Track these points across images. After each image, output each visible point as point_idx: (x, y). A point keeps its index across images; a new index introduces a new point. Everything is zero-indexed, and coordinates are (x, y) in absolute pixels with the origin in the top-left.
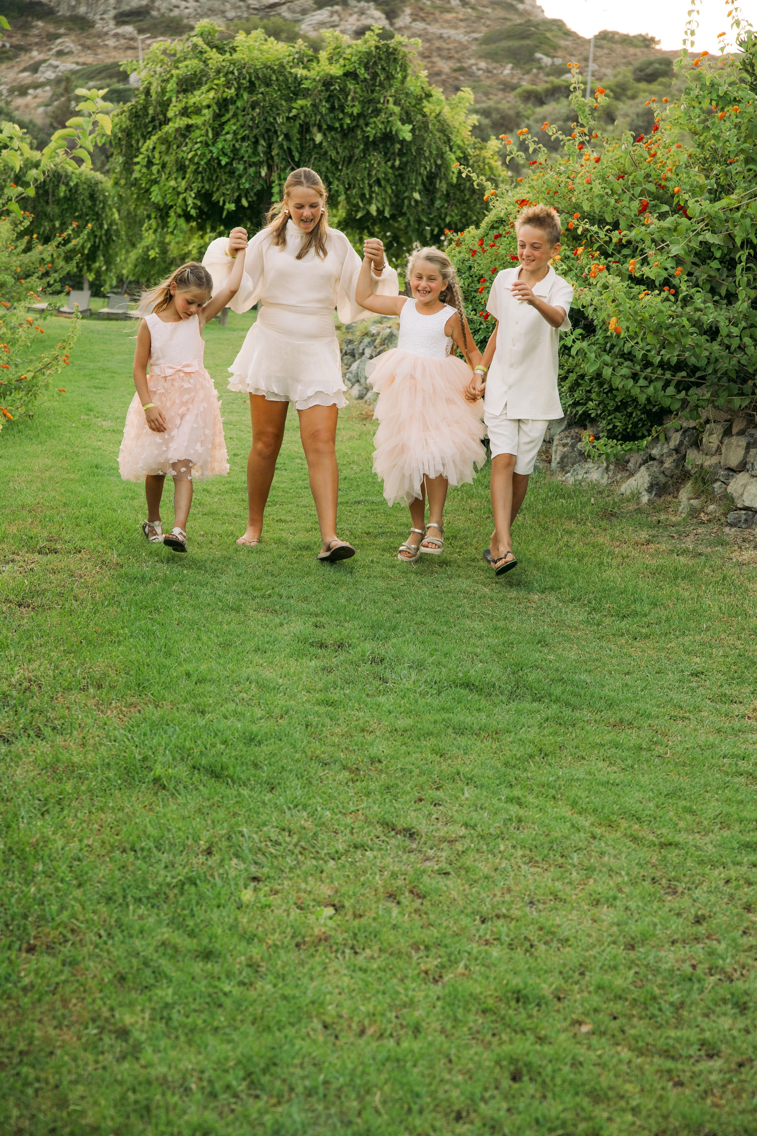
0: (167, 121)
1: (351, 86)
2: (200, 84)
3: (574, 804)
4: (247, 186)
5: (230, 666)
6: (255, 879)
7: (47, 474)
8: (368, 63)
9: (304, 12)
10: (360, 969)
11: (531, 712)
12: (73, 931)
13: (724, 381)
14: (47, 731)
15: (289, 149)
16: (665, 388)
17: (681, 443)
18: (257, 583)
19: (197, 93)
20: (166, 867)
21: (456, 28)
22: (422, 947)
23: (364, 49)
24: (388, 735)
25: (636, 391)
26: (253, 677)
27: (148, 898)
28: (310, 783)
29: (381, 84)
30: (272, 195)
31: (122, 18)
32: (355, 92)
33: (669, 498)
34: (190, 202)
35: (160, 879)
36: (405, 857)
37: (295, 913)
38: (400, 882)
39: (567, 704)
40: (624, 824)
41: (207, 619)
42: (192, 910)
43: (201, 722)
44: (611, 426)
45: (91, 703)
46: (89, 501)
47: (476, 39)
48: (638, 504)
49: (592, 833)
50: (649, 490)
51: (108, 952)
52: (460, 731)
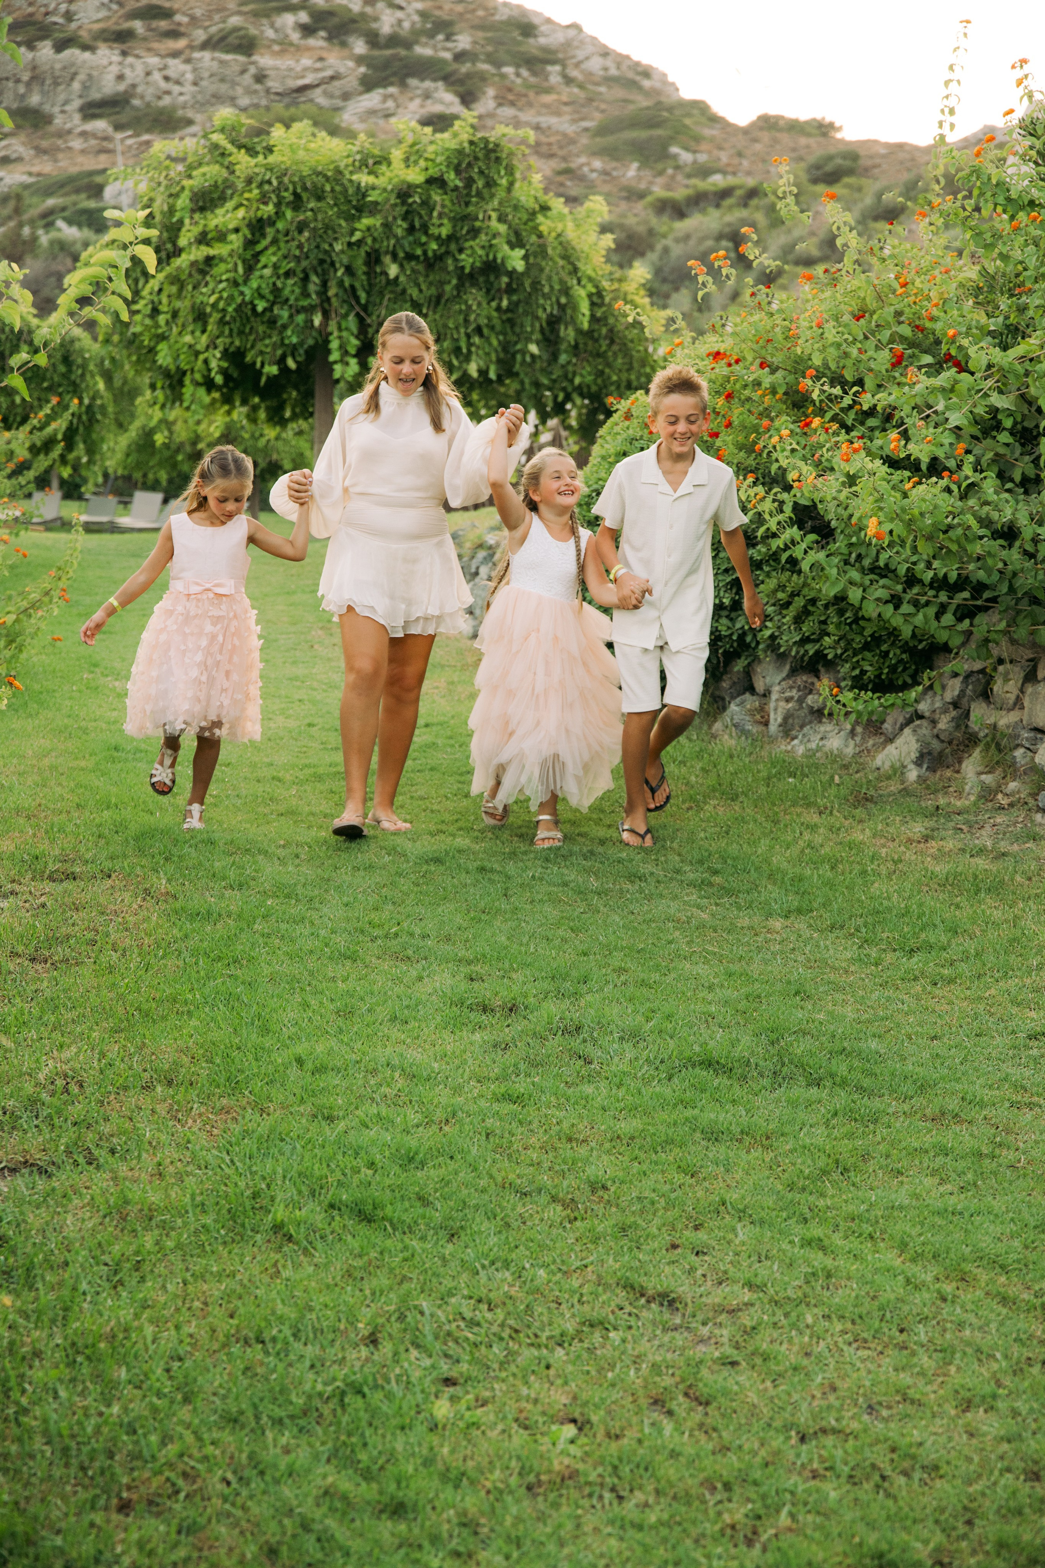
0: (178, 252)
1: (437, 197)
2: (223, 199)
3: (903, 1247)
4: (294, 340)
5: (359, 1045)
6: (449, 1382)
7: (46, 762)
8: (459, 164)
9: (346, 96)
10: (633, 1525)
11: (809, 1104)
12: (185, 1475)
13: (1024, 605)
14: (101, 1154)
15: (352, 287)
16: (938, 616)
17: (963, 692)
18: (374, 916)
19: (220, 211)
20: (312, 1366)
21: (558, 114)
22: (719, 1486)
23: (453, 145)
24: (607, 1145)
25: (897, 621)
26: (396, 1061)
27: (292, 1417)
28: (508, 1225)
29: (479, 194)
30: (329, 352)
31: (91, 110)
32: (443, 206)
33: (948, 773)
34: (214, 364)
35: (307, 1387)
36: (666, 1339)
37: (520, 1437)
38: (667, 1381)
39: (860, 1089)
40: (984, 1276)
41: (311, 974)
42: (363, 1435)
43: (330, 1133)
44: (857, 672)
45: (161, 1109)
46: (113, 800)
47: (586, 130)
48: (903, 782)
49: (939, 1292)
50: (918, 762)
51: (243, 1508)
52: (713, 1135)
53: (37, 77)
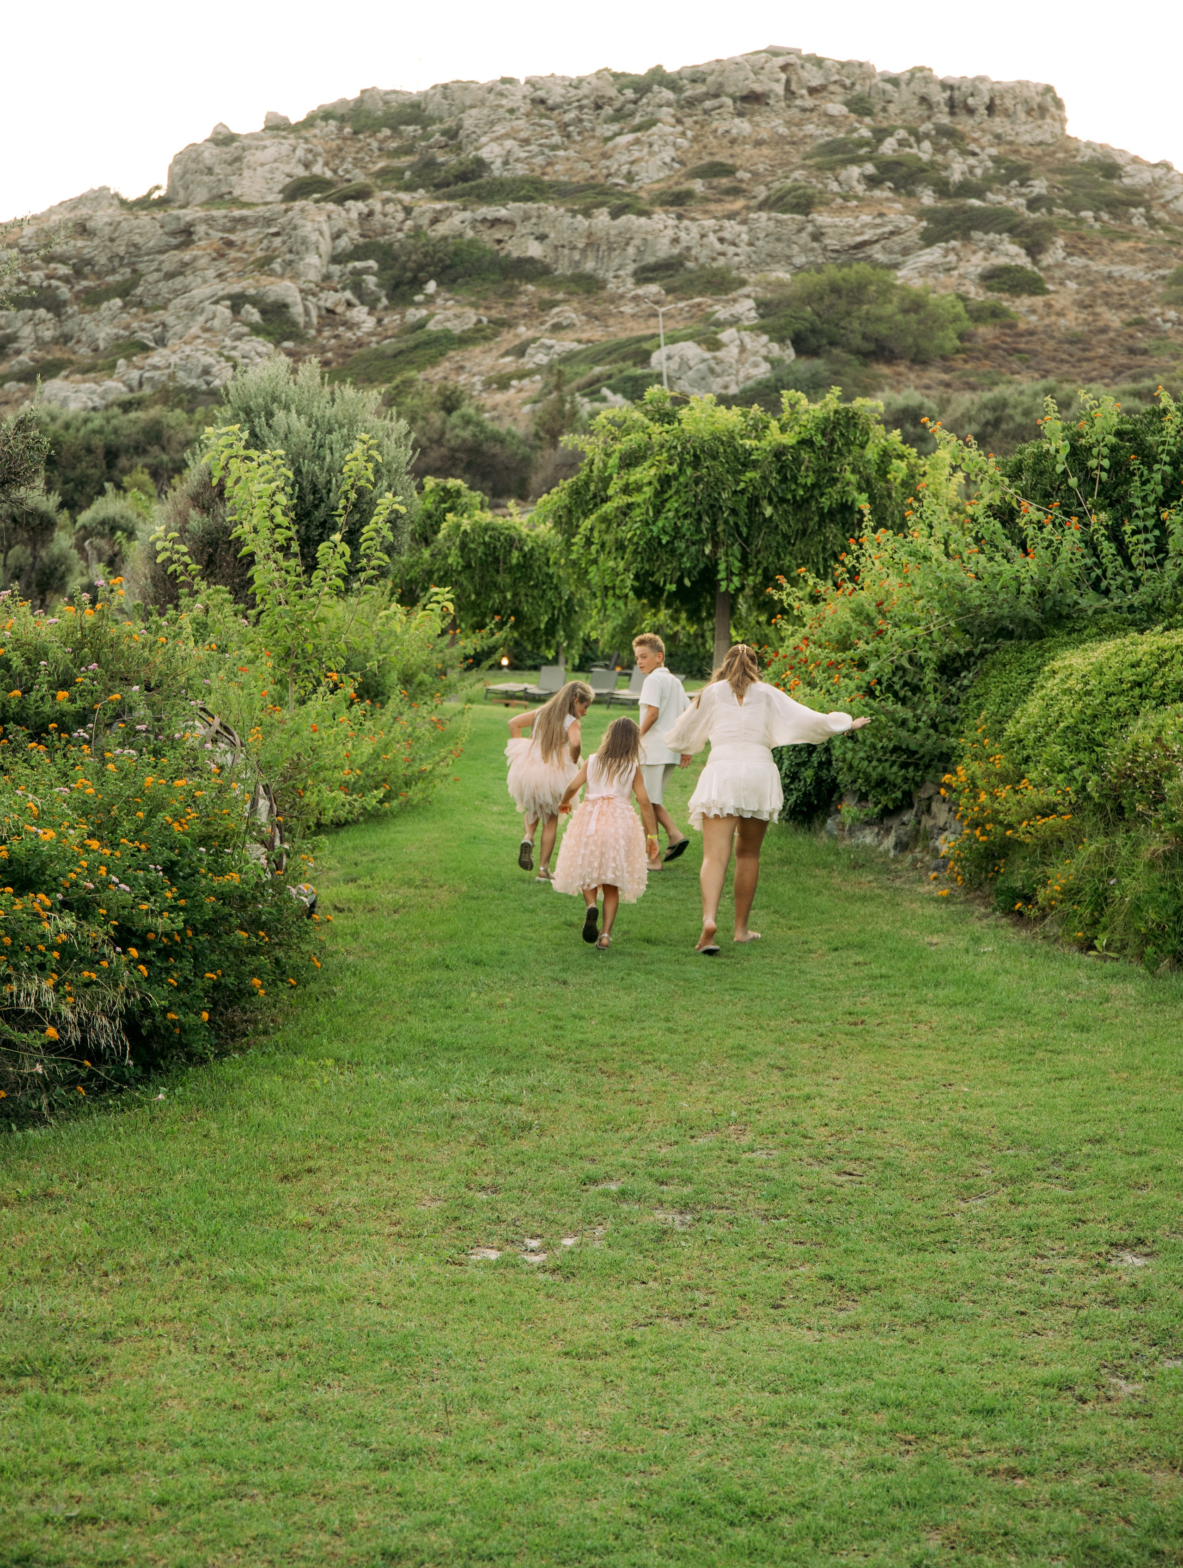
9: (906, 251)
21: (1133, 262)
31: (644, 275)
53: (592, 244)
